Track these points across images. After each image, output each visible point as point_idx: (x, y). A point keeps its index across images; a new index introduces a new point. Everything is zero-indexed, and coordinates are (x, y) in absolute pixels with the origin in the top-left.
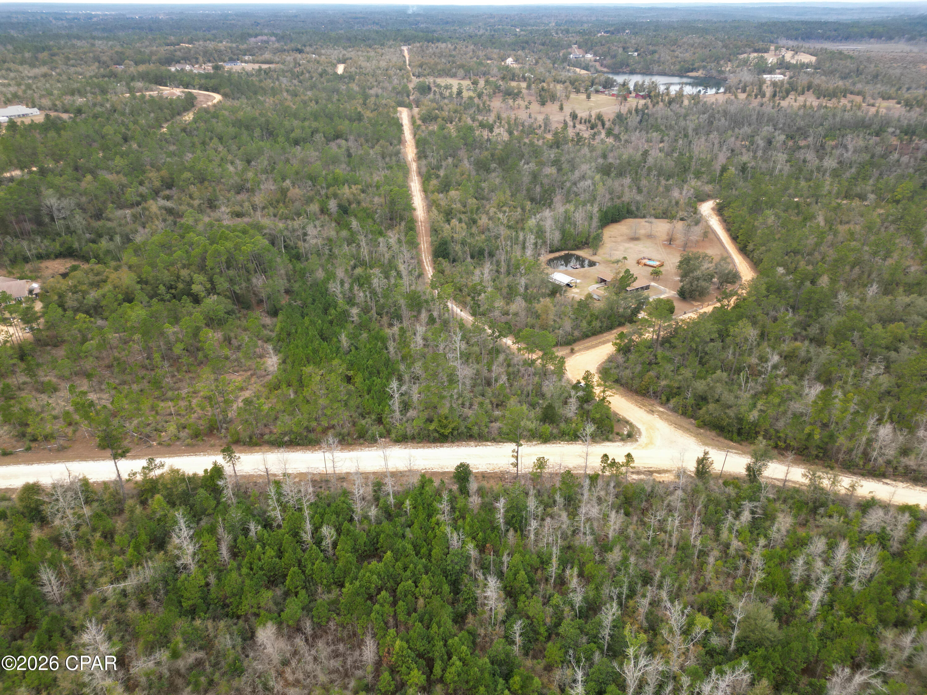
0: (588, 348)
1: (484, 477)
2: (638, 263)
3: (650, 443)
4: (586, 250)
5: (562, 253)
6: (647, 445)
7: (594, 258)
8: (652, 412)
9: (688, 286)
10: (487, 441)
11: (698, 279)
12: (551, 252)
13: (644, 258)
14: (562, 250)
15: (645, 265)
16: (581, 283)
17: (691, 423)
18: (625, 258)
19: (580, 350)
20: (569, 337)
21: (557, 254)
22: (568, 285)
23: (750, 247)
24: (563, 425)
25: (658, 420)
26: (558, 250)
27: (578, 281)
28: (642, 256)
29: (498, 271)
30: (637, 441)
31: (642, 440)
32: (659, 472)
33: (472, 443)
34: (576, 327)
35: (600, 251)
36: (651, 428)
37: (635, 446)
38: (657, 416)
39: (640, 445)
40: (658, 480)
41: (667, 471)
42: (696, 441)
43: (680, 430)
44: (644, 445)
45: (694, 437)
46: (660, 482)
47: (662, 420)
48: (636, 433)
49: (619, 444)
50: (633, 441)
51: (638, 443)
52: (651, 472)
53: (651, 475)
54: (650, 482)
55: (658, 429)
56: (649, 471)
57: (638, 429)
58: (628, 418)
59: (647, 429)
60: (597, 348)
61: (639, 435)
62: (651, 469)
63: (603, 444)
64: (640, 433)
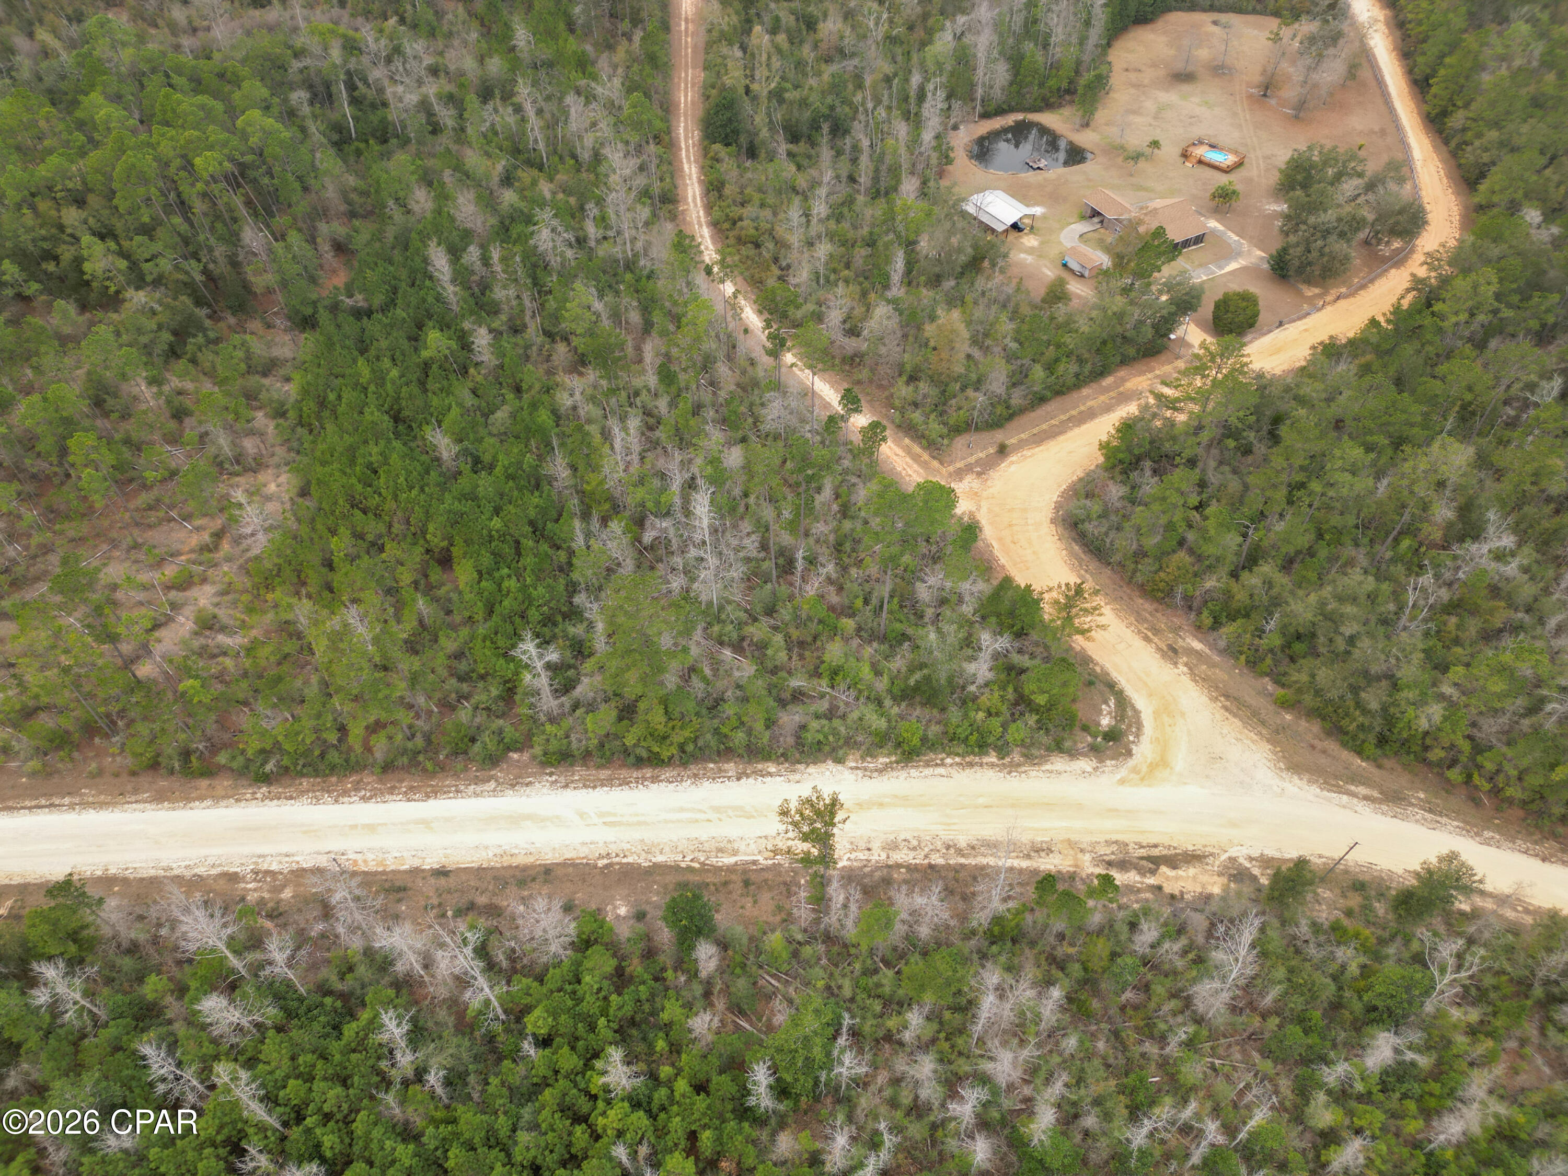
0: (1040, 439)
1: (747, 883)
2: (1185, 155)
3: (1162, 763)
4: (1067, 111)
5: (1010, 119)
6: (1153, 767)
7: (1084, 139)
8: (1172, 653)
9: (1299, 250)
10: (767, 758)
11: (1326, 233)
12: (985, 115)
13: (1201, 143)
14: (1011, 110)
15: (1200, 162)
16: (1044, 217)
17: (1263, 693)
18: (1155, 144)
19: (1021, 445)
20: (999, 410)
21: (997, 123)
22: (1015, 227)
23: (1457, 119)
24: (954, 714)
25: (1186, 681)
26: (1000, 111)
27: (1038, 210)
28: (1197, 132)
29: (852, 179)
30: (1129, 753)
31: (1144, 750)
32: (1173, 861)
33: (731, 767)
34: (1018, 379)
35: (1101, 115)
36: (1167, 709)
37: (1123, 772)
38: (1185, 669)
39: (1135, 770)
40: (1168, 889)
41: (1193, 858)
42: (1271, 756)
43: (1235, 716)
44: (1144, 769)
45: (1268, 741)
46: (1173, 897)
47: (1196, 681)
48: (1130, 726)
49: (1085, 764)
50: (1121, 754)
51: (1131, 763)
52: (1156, 862)
53: (1153, 872)
54: (1148, 895)
55: (1183, 714)
56: (1149, 859)
57: (1137, 713)
58: (1115, 675)
59: (1157, 714)
60: (1061, 438)
61: (1137, 736)
62: (1155, 852)
63: (1048, 767)
64: (1139, 726)
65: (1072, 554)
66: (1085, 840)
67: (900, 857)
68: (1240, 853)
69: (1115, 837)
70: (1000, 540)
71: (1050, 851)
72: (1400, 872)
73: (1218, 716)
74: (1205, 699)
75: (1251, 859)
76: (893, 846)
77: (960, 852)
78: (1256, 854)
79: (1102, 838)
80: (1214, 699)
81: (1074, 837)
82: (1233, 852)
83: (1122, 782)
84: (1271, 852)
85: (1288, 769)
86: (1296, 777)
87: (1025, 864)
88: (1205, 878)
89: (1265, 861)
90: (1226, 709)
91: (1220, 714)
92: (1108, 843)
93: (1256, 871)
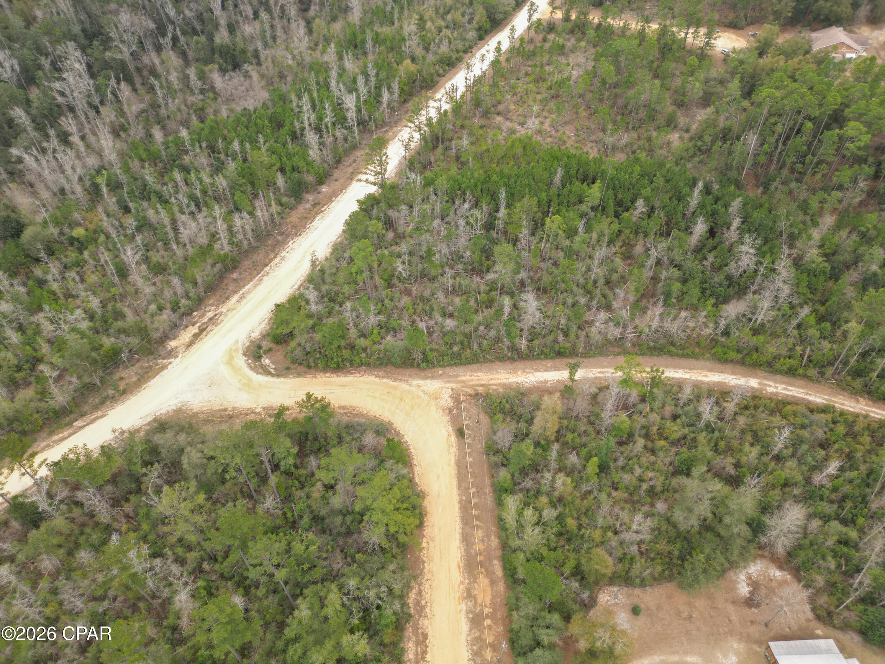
3: (230, 363)
6: (231, 358)
25: (253, 406)
30: (245, 354)
31: (241, 361)
32: (196, 336)
36: (248, 386)
37: (240, 345)
38: (258, 410)
39: (236, 350)
40: (191, 328)
41: (191, 344)
42: (191, 407)
43: (220, 410)
44: (234, 354)
45: (198, 413)
46: (187, 327)
47: (248, 409)
48: (255, 366)
49: (256, 334)
50: (247, 351)
51: (241, 352)
52: (202, 330)
53: (199, 327)
54: (195, 320)
55: (240, 389)
56: (204, 330)
57: (258, 373)
58: (282, 380)
59: (250, 380)
60: (455, 482)
61: (249, 364)
62: (204, 333)
63: (266, 321)
64: (252, 369)
65: (360, 415)
66: (230, 314)
67: (278, 259)
68: (175, 362)
69: (222, 324)
70: (395, 388)
71: (238, 301)
72: (110, 412)
73: (226, 403)
74: (237, 405)
75: (170, 363)
76: (283, 259)
77: (263, 276)
78: (170, 367)
79: (226, 320)
80: (234, 409)
81: (234, 312)
82: (178, 359)
83: (237, 342)
84: (165, 372)
85: (180, 409)
86: (174, 408)
87: (241, 292)
88: (181, 342)
89: (164, 367)
90: (225, 410)
91: (226, 405)
92: (222, 321)
93: (165, 361)
